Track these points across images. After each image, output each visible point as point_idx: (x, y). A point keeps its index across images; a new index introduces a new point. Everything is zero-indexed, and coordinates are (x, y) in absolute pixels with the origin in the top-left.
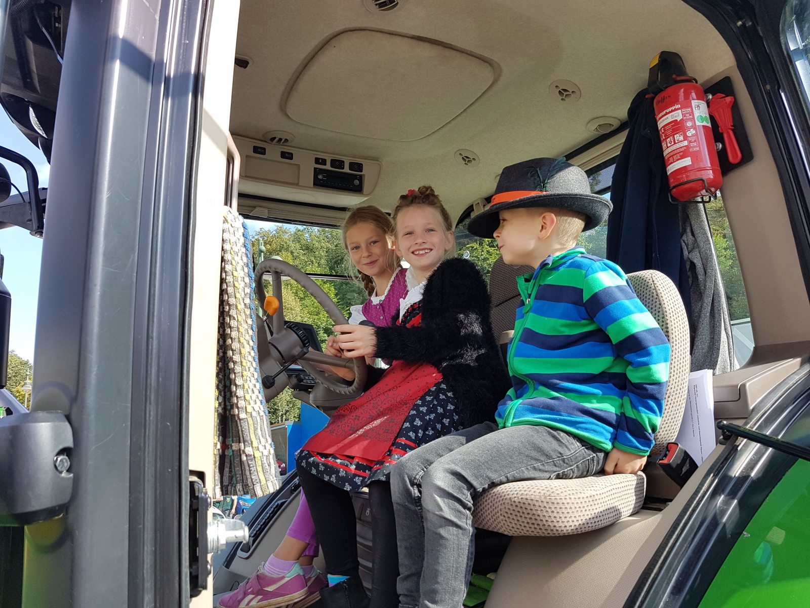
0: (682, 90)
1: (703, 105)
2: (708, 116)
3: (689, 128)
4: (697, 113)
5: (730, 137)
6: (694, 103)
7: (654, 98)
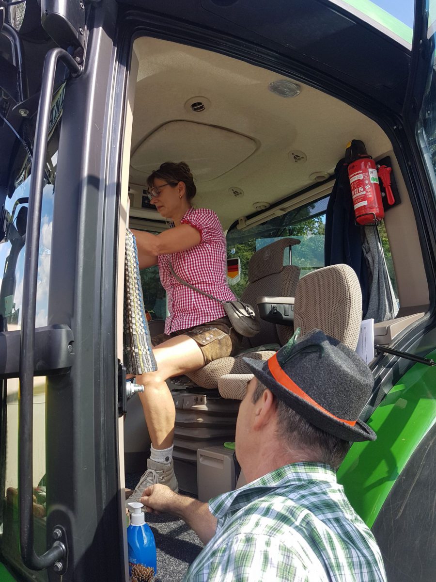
0: (363, 163)
1: (375, 171)
2: (377, 178)
3: (367, 185)
4: (371, 176)
5: (389, 190)
6: (370, 170)
7: (348, 166)
